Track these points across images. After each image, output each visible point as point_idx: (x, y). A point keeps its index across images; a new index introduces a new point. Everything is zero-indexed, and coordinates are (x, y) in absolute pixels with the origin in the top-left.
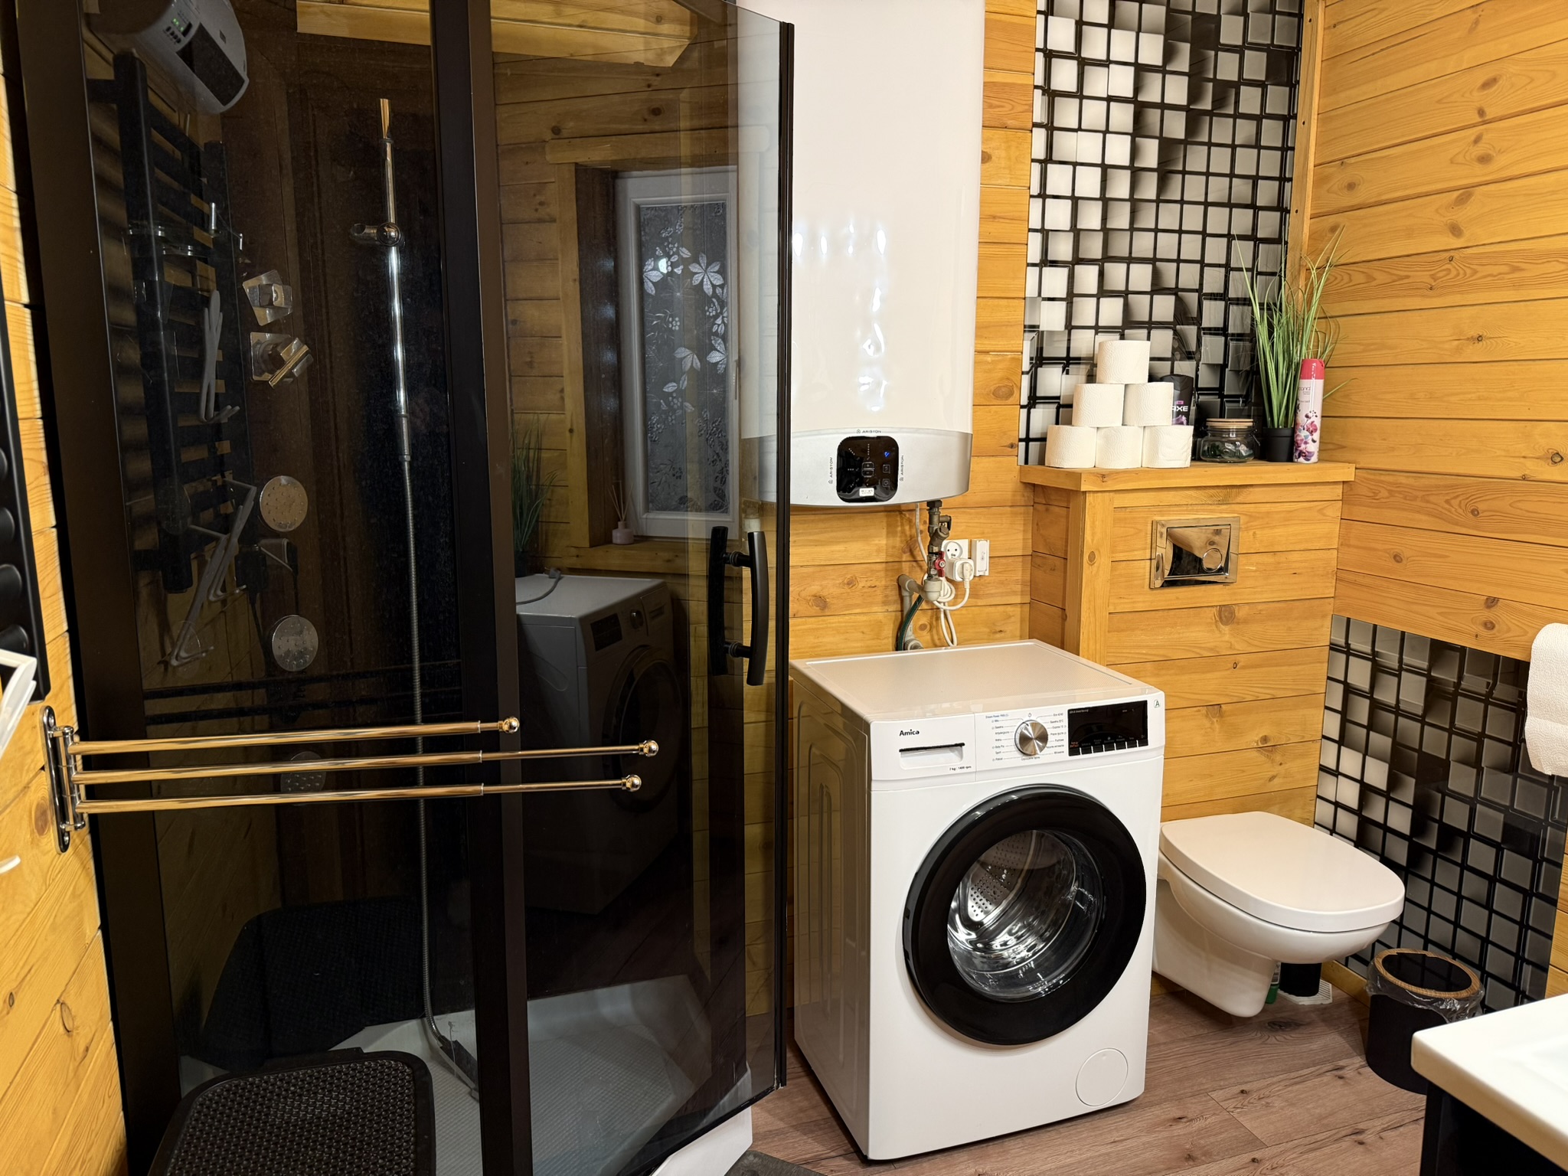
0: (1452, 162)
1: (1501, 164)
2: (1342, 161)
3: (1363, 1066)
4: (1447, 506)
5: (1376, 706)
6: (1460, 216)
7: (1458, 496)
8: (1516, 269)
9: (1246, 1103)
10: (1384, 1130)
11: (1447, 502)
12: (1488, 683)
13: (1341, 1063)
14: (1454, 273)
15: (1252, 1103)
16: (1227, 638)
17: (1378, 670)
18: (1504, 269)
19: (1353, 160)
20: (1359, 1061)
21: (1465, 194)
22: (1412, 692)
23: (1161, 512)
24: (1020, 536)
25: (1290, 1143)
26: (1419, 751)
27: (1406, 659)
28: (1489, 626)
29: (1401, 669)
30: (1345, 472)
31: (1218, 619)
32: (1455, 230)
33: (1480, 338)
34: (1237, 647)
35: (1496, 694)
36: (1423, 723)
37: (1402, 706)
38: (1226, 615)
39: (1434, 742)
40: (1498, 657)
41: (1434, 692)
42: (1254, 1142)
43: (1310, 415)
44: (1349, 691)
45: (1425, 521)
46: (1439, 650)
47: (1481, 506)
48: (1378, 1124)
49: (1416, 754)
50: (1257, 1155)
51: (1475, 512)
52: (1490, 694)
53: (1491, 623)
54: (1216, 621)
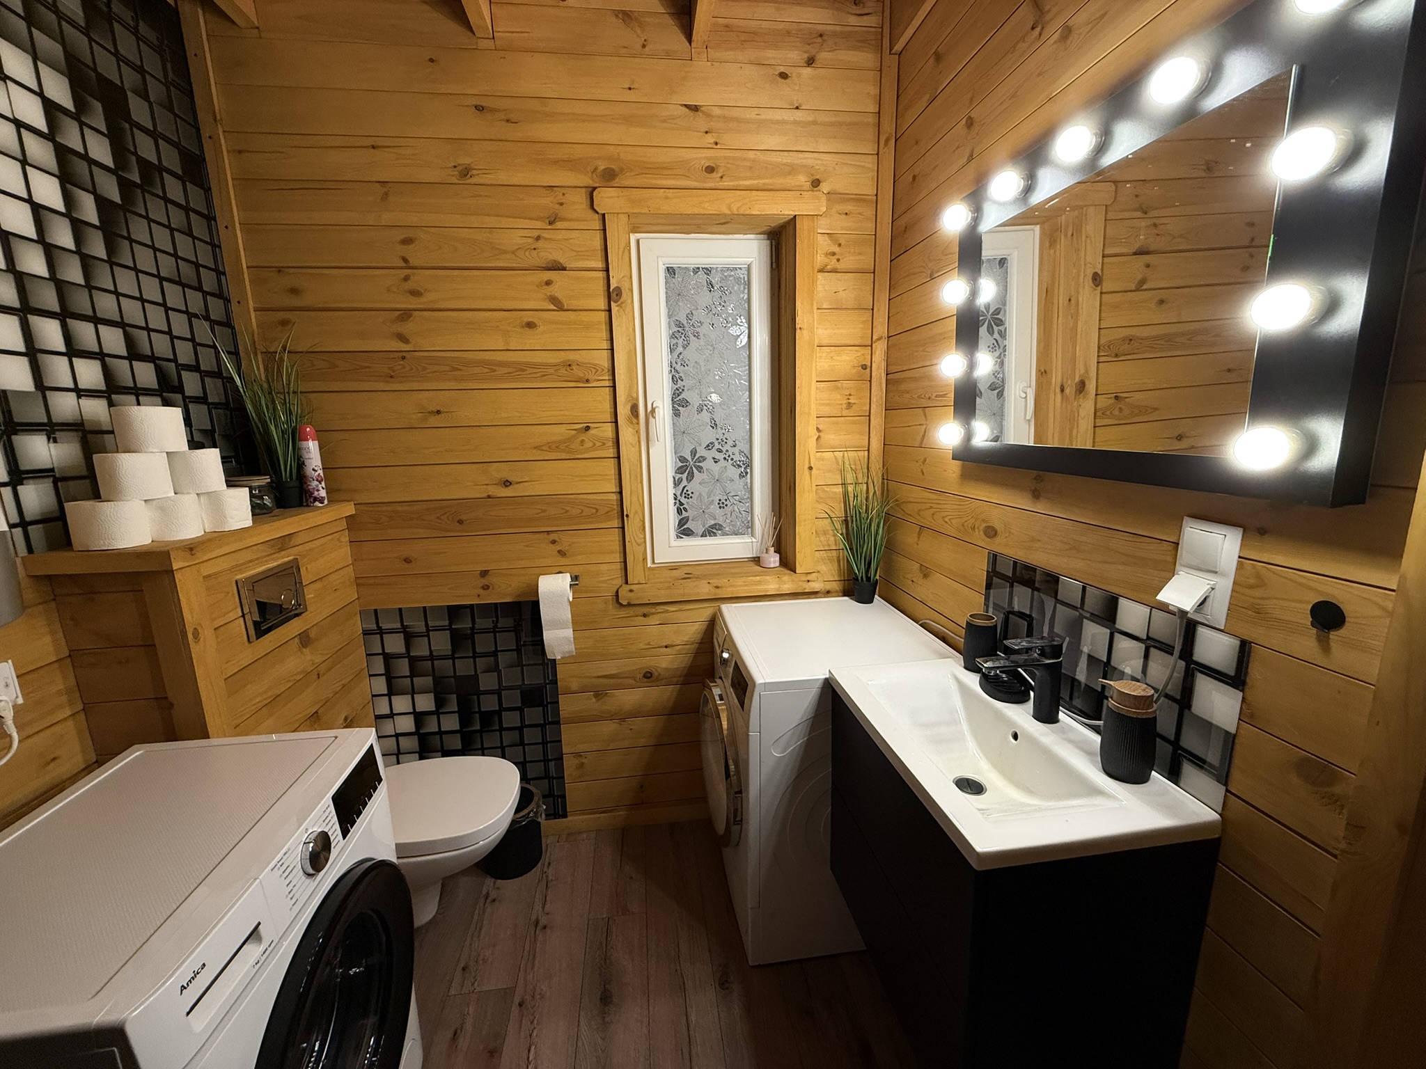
0: (388, 290)
1: (428, 299)
2: (280, 270)
3: (495, 883)
4: (440, 521)
5: (413, 661)
6: (405, 328)
7: (446, 513)
8: (455, 369)
9: (473, 974)
10: (543, 908)
11: (438, 518)
12: (493, 621)
13: (484, 892)
14: (408, 368)
15: (477, 970)
16: (309, 658)
17: (409, 637)
18: (447, 368)
19: (292, 271)
20: (489, 882)
21: (406, 315)
22: (441, 642)
23: (241, 571)
24: (47, 639)
25: (521, 969)
26: (455, 676)
27: (430, 623)
28: (486, 587)
29: (428, 631)
30: (349, 509)
31: (300, 646)
32: (403, 338)
33: (438, 412)
34: (316, 661)
35: (499, 625)
36: (454, 659)
37: (434, 654)
38: (305, 639)
39: (464, 667)
40: (496, 603)
41: (458, 639)
42: (508, 993)
43: (316, 469)
44: (388, 658)
45: (423, 533)
46: (454, 612)
47: (463, 517)
48: (538, 907)
49: (453, 679)
50: (517, 1000)
51: (461, 522)
52: (496, 626)
53: (487, 585)
54: (300, 647)
